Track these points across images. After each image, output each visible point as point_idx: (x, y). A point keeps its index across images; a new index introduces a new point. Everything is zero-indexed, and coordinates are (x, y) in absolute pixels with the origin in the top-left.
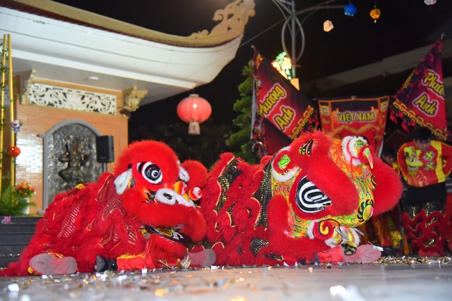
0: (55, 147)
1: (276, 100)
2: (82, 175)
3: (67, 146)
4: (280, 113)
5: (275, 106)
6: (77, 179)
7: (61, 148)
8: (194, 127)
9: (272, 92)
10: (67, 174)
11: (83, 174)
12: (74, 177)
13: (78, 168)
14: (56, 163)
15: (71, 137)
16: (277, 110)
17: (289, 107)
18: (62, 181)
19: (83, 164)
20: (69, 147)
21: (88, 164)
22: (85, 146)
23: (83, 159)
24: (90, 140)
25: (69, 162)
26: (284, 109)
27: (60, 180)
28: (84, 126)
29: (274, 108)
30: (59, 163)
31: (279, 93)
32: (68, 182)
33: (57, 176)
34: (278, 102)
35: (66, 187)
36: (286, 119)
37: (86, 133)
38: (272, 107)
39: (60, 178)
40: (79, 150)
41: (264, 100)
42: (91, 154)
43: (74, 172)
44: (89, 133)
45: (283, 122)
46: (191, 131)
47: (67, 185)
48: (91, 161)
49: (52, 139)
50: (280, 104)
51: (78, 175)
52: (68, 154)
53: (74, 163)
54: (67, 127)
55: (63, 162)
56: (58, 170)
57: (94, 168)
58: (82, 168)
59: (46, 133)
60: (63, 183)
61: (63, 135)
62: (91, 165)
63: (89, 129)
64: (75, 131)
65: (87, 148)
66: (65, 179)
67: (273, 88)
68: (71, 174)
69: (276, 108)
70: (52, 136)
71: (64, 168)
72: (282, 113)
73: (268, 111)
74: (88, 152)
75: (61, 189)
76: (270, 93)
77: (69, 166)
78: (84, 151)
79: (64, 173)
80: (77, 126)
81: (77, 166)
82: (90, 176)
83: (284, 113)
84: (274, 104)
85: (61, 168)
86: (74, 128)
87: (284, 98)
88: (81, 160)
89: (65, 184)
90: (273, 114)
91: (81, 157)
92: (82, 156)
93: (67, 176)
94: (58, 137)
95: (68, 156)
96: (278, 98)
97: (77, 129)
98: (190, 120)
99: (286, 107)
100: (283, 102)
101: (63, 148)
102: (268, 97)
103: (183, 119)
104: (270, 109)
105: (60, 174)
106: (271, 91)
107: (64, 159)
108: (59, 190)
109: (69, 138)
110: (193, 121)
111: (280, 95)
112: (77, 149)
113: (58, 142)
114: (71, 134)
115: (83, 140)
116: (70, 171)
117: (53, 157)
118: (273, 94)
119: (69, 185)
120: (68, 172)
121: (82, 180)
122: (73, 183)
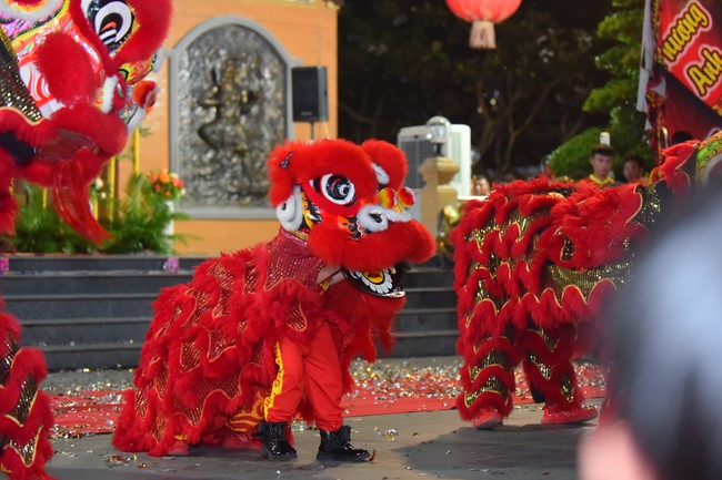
0: (191, 76)
1: (692, 34)
2: (243, 135)
3: (213, 73)
4: (699, 60)
5: (689, 45)
6: (233, 144)
7: (202, 77)
8: (483, 34)
9: (684, 17)
10: (214, 132)
11: (245, 131)
12: (227, 140)
13: (235, 121)
14: (193, 109)
15: (223, 52)
16: (692, 55)
17: (717, 49)
18: (205, 147)
19: (245, 111)
20: (218, 77)
21: (255, 109)
22: (249, 71)
23: (245, 100)
24: (259, 60)
25: (218, 107)
26: (706, 53)
27: (201, 146)
28: (247, 30)
29: (686, 49)
30: (199, 110)
31: (698, 19)
32: (216, 150)
33: (196, 138)
34: (694, 38)
35: (213, 161)
36: (711, 72)
37: (252, 43)
38: (683, 47)
40: (238, 80)
41: (668, 32)
42: (261, 89)
43: (228, 129)
44: (258, 45)
45: (704, 79)
46: (476, 42)
47: (214, 157)
48: (261, 105)
49: (186, 59)
50: (699, 42)
51: (236, 136)
52: (215, 89)
53: (227, 109)
54: (215, 32)
55: (206, 107)
56: (197, 125)
57: (267, 118)
58: (243, 119)
59: (175, 47)
60: (206, 152)
61: (205, 50)
62: (261, 113)
63: (258, 36)
64: (231, 40)
65: (254, 76)
66: (211, 145)
67: (686, 9)
68: (222, 133)
69: (690, 49)
70: (186, 53)
71: (208, 120)
72: (703, 59)
73: (675, 56)
74: (255, 86)
75: (202, 164)
76: (678, 20)
77: (219, 115)
78: (246, 83)
79: (208, 131)
80: (232, 29)
81: (234, 116)
82: (260, 137)
83: (707, 60)
84: (686, 42)
85: (201, 121)
86: (228, 34)
87: (707, 30)
88: (241, 102)
89: (210, 155)
90: (684, 60)
91: (242, 97)
92: (244, 93)
93: (214, 137)
94: (197, 53)
95: (217, 96)
96: (696, 29)
97: (234, 34)
98: (474, 17)
99: (711, 49)
100: (704, 38)
101: (206, 79)
102: (675, 28)
103: (458, 15)
104: (678, 52)
105: (201, 132)
106: (681, 15)
107: (208, 102)
108: (199, 167)
109: (219, 56)
110: (481, 18)
111: (700, 23)
112: (233, 78)
113: (198, 64)
114: (223, 47)
115: (245, 60)
116: (220, 126)
117: (186, 97)
118: (685, 21)
119: (219, 157)
120: (217, 130)
121: (245, 146)
122: (225, 151)
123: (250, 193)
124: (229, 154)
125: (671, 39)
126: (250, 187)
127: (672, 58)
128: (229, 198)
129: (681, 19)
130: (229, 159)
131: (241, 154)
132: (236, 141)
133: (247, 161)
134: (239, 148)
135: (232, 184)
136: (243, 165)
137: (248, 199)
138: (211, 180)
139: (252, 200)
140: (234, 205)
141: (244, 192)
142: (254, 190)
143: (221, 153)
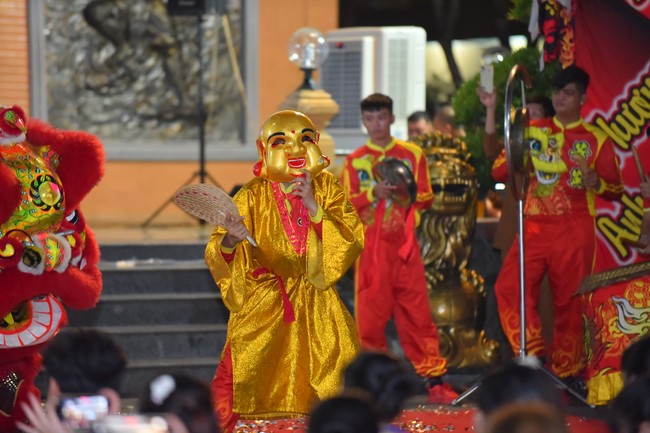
6: (148, 35)
10: (111, 16)
12: (135, 26)
18: (98, 40)
27: (90, 38)
32: (117, 44)
39: (90, 31)
41: (614, 108)
43: (138, 8)
47: (114, 57)
51: (152, 20)
60: (99, 48)
66: (108, 36)
79: (101, 12)
83: (625, 207)
93: (112, 23)
102: (628, 101)
105: (89, 15)
106: (636, 81)
108: (87, 73)
118: (644, 90)
119: (121, 56)
120: (115, 11)
121: (169, 40)
122: (133, 47)
123: (178, 116)
124: (140, 52)
125: (619, 118)
126: (180, 106)
127: (625, 146)
128: (141, 126)
129: (638, 87)
130: (141, 61)
131: (162, 51)
132: (153, 29)
133: (173, 63)
134: (157, 41)
135: (146, 102)
136: (166, 68)
137: (176, 127)
138: (107, 95)
139: (183, 128)
140: (150, 138)
141: (170, 116)
142: (187, 112)
143: (127, 50)
